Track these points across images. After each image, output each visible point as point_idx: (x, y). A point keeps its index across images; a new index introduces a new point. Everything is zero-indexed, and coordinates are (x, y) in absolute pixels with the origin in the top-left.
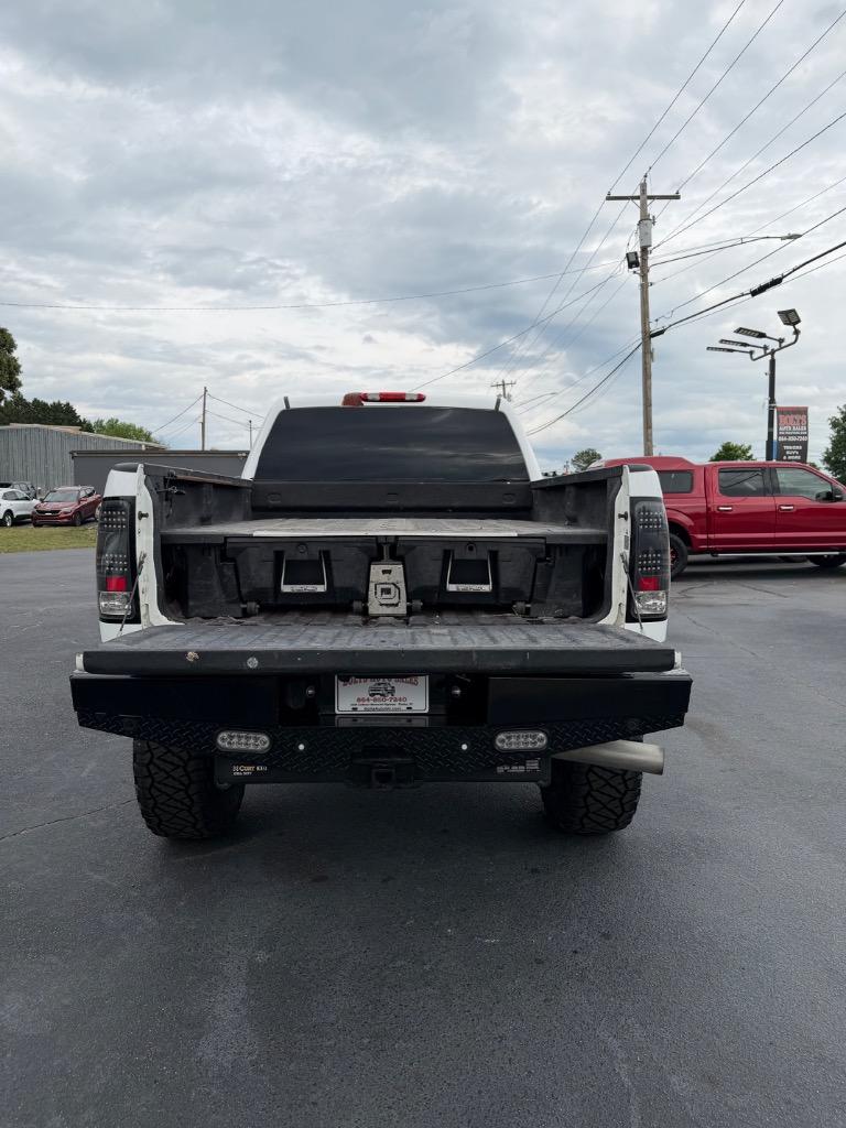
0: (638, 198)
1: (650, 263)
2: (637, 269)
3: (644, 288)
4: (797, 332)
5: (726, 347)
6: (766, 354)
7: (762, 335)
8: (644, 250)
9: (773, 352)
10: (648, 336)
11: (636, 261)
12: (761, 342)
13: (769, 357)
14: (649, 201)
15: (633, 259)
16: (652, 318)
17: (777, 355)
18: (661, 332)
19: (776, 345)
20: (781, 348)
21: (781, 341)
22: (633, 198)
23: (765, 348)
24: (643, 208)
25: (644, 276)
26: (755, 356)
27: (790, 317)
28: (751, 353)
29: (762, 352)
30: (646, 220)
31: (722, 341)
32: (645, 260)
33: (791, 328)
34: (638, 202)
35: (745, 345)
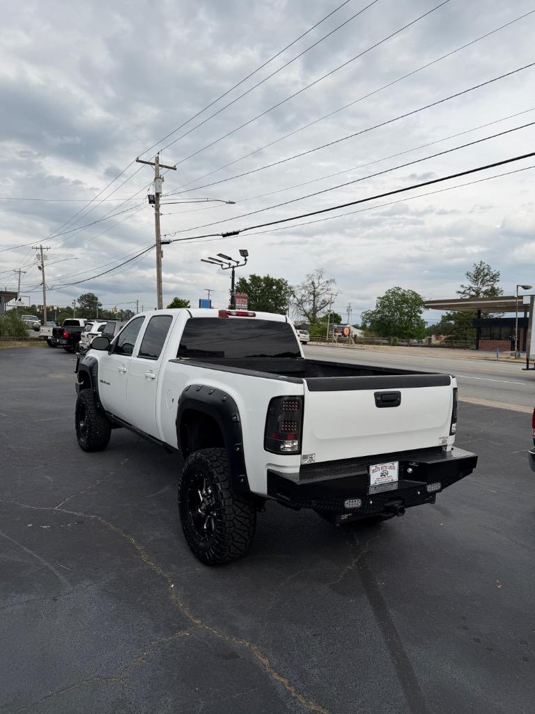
0: (154, 164)
1: (160, 202)
2: (153, 205)
3: (157, 215)
4: (246, 260)
5: (211, 261)
6: (230, 268)
7: (230, 259)
8: (158, 194)
9: (233, 267)
10: (160, 243)
11: (154, 200)
12: (228, 261)
13: (231, 269)
14: (160, 168)
15: (152, 199)
16: (162, 233)
17: (235, 269)
18: (168, 243)
19: (235, 264)
20: (238, 266)
21: (238, 262)
22: (152, 164)
23: (230, 264)
24: (157, 170)
25: (157, 209)
26: (224, 267)
27: (244, 253)
28: (222, 265)
29: (228, 266)
30: (158, 178)
31: (210, 258)
32: (158, 200)
33: (244, 258)
34: (154, 167)
35: (221, 261)
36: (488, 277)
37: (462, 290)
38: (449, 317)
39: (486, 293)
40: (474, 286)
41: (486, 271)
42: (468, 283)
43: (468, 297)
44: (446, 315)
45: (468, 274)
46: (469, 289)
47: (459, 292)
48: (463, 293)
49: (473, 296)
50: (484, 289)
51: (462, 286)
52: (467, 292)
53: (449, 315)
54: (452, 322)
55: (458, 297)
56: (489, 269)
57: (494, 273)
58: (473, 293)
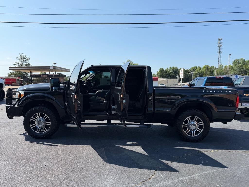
36: (25, 59)
37: (15, 64)
38: (12, 74)
39: (26, 65)
40: (20, 62)
41: (24, 57)
42: (18, 61)
43: (18, 66)
44: (10, 73)
45: (17, 58)
46: (18, 63)
47: (14, 64)
48: (16, 65)
49: (20, 66)
50: (24, 63)
51: (15, 62)
52: (18, 64)
53: (11, 73)
54: (13, 76)
55: (14, 66)
56: (26, 56)
57: (28, 58)
58: (20, 65)
